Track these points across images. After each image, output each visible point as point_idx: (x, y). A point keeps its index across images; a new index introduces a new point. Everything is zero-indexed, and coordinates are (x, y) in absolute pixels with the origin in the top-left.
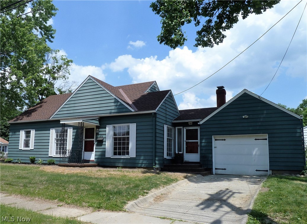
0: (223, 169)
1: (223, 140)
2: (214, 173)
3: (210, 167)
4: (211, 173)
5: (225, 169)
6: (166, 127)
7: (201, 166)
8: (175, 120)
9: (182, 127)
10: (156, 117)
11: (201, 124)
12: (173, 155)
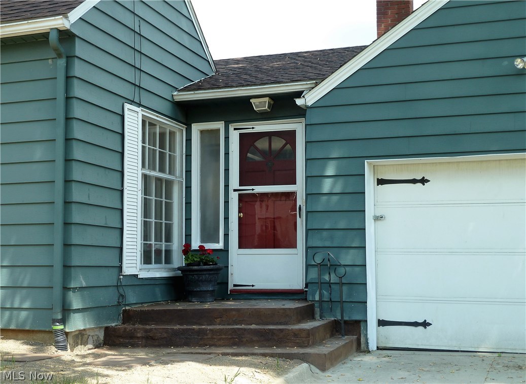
0: (415, 324)
1: (414, 181)
2: (373, 346)
3: (357, 317)
4: (361, 347)
5: (425, 324)
6: (133, 118)
7: (308, 313)
8: (186, 89)
9: (219, 125)
10: (70, 58)
11: (311, 107)
12: (178, 260)
